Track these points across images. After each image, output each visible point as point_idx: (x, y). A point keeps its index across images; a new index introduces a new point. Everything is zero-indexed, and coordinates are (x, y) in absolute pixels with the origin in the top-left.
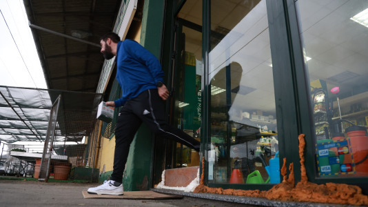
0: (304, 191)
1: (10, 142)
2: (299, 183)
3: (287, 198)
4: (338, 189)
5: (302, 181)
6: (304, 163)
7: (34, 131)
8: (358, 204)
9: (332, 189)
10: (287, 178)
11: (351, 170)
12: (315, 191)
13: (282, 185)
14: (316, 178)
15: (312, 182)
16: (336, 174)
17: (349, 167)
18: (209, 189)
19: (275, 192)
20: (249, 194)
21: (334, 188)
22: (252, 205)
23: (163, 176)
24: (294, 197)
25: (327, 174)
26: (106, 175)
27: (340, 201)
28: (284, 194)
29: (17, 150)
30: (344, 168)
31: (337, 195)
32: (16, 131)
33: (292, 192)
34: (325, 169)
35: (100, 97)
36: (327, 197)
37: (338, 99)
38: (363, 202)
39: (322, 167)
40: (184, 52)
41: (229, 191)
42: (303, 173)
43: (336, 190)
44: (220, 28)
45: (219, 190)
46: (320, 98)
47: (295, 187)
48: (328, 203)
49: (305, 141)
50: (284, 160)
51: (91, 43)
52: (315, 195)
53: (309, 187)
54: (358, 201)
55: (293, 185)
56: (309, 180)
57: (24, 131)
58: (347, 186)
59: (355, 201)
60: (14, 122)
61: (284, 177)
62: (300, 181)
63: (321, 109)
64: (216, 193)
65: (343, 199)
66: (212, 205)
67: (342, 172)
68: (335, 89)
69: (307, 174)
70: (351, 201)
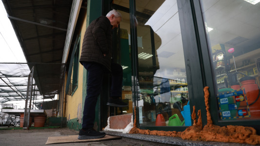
0: (210, 133)
1: (3, 102)
2: (206, 126)
3: (196, 138)
4: (237, 130)
5: (208, 124)
6: (209, 109)
7: (19, 93)
8: (254, 143)
9: (232, 131)
10: (196, 122)
11: (247, 114)
12: (218, 132)
13: (193, 127)
14: (219, 121)
15: (216, 125)
16: (235, 118)
17: (245, 112)
18: (140, 131)
19: (188, 134)
20: (169, 135)
21: (234, 130)
22: (170, 144)
23: (108, 121)
24: (202, 138)
25: (227, 118)
26: (71, 121)
27: (238, 140)
28: (194, 135)
29: (7, 108)
30: (241, 113)
31: (236, 135)
32: (6, 94)
33: (200, 133)
34: (226, 114)
35: (64, 66)
36: (228, 137)
37: (233, 57)
38: (258, 142)
39: (223, 112)
40: (120, 29)
41: (154, 132)
42: (209, 118)
43: (235, 131)
44: (146, 10)
45: (147, 131)
46: (220, 57)
47: (202, 129)
48: (228, 142)
49: (209, 92)
50: (194, 107)
51: (55, 28)
52: (219, 136)
53: (213, 129)
54: (253, 141)
55: (200, 128)
56: (214, 123)
57: (11, 94)
58: (244, 128)
59: (251, 141)
60: (3, 88)
61: (194, 121)
62: (206, 124)
63: (221, 65)
64: (145, 134)
65: (241, 139)
66: (142, 144)
67: (239, 116)
68: (231, 50)
69: (212, 118)
70: (248, 141)
